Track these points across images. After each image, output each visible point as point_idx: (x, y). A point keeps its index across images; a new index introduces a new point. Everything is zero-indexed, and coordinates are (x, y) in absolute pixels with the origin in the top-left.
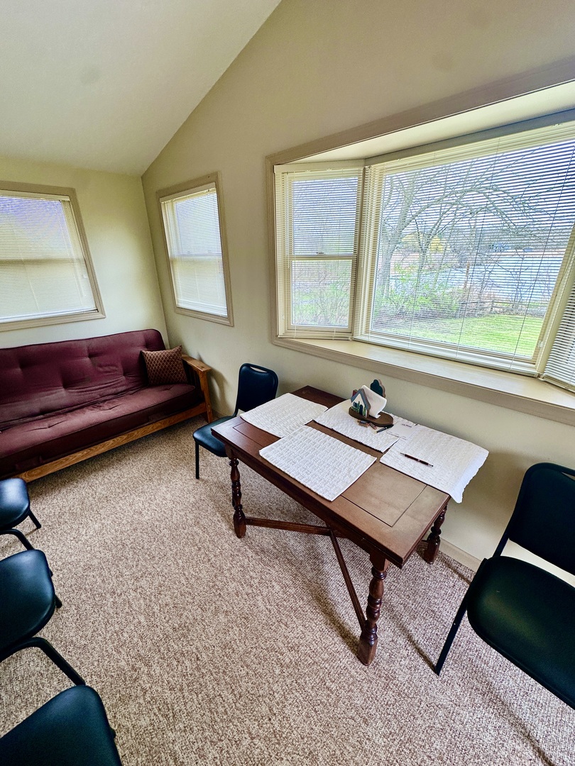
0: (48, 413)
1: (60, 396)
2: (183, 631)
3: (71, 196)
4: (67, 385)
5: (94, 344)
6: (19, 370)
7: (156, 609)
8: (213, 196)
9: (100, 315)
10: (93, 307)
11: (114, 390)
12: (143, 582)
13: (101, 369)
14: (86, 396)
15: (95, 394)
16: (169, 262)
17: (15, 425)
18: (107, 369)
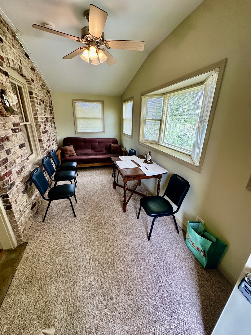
0: (86, 154)
1: (90, 151)
2: (94, 197)
3: (102, 102)
4: (92, 149)
5: (100, 140)
6: (83, 143)
7: (91, 192)
8: (132, 102)
9: (103, 133)
10: (102, 131)
11: (102, 153)
12: (91, 189)
13: (100, 147)
14: (95, 153)
15: (97, 153)
16: (123, 120)
17: (79, 155)
18: (101, 147)
